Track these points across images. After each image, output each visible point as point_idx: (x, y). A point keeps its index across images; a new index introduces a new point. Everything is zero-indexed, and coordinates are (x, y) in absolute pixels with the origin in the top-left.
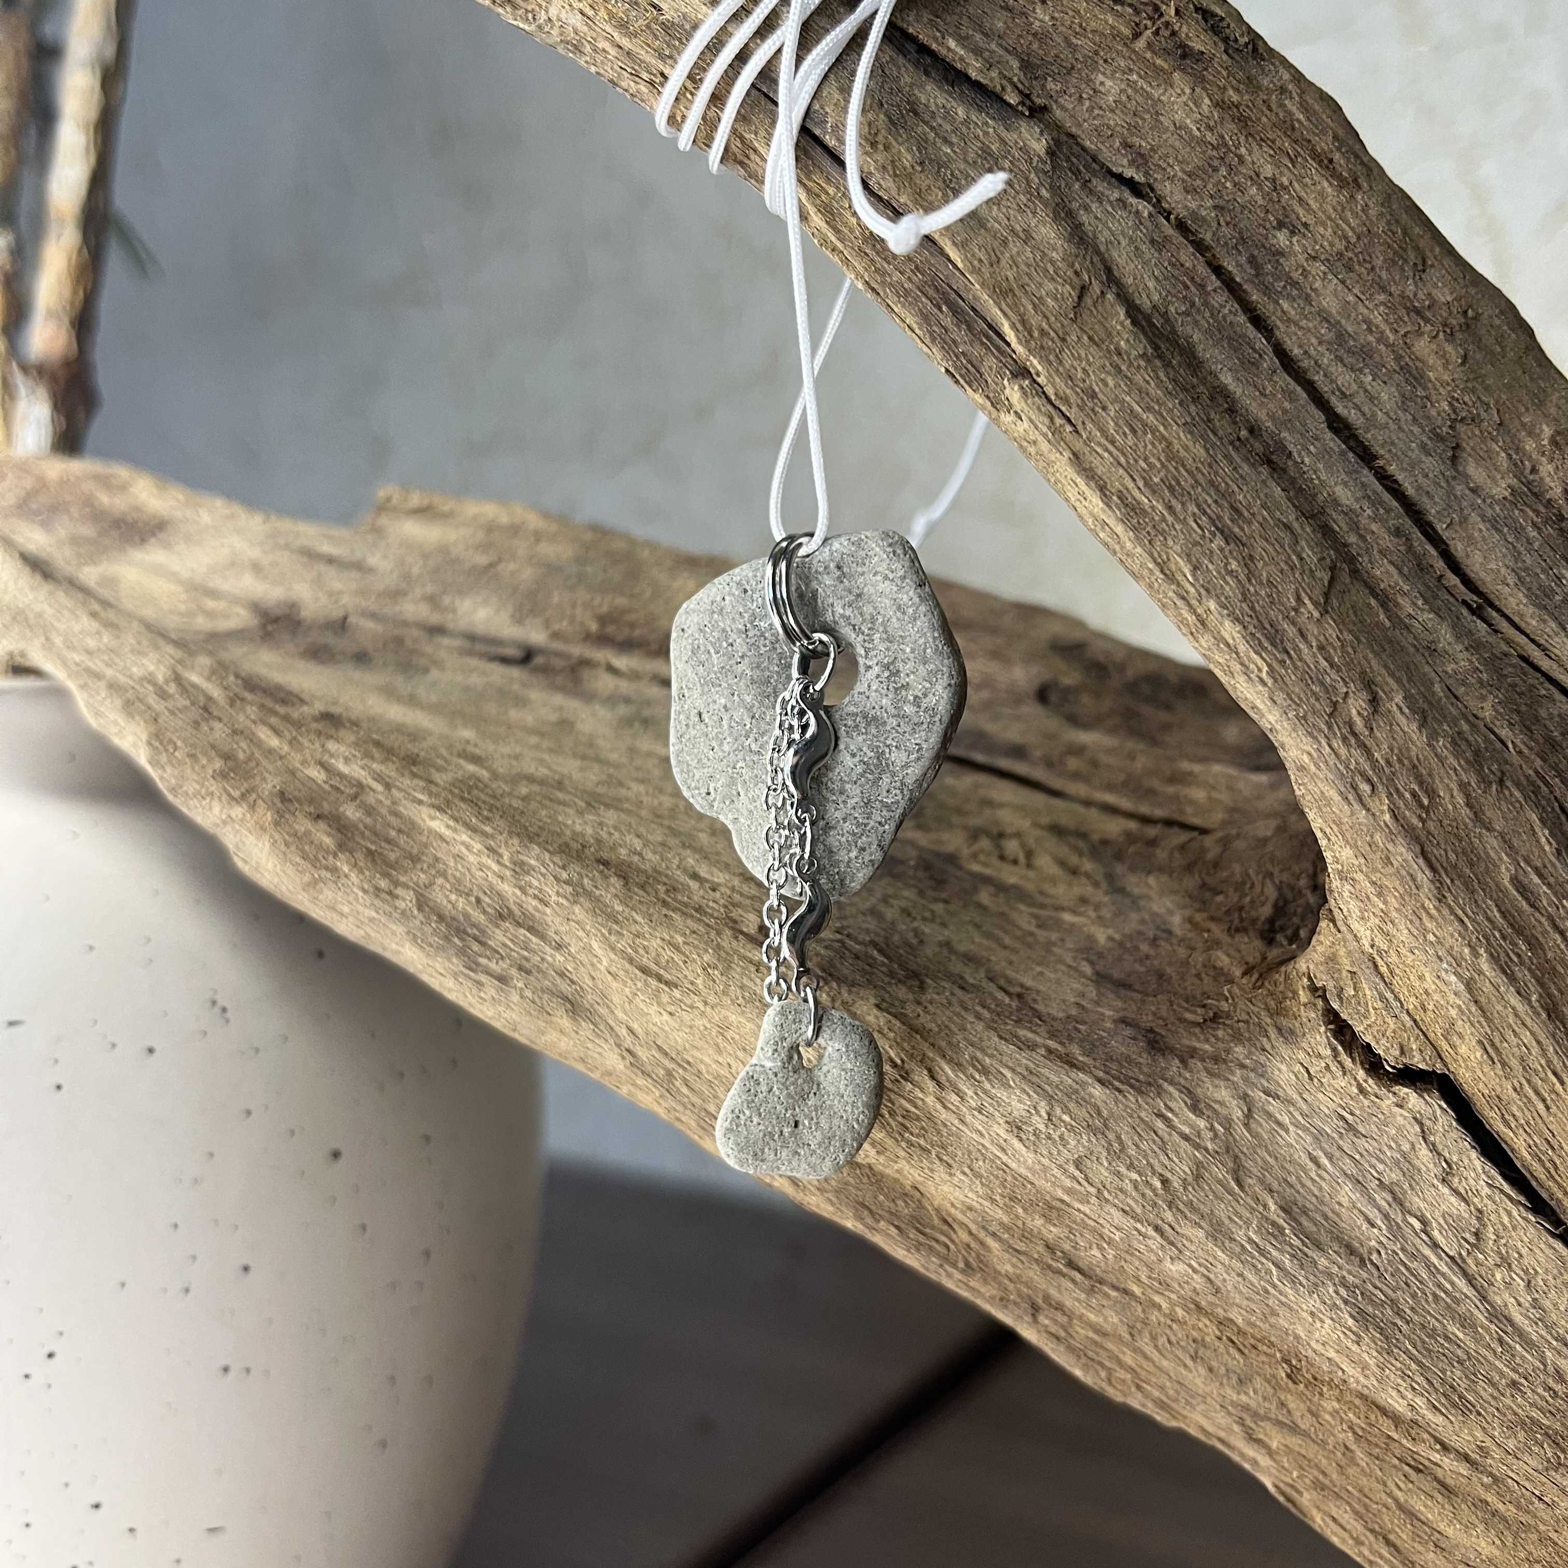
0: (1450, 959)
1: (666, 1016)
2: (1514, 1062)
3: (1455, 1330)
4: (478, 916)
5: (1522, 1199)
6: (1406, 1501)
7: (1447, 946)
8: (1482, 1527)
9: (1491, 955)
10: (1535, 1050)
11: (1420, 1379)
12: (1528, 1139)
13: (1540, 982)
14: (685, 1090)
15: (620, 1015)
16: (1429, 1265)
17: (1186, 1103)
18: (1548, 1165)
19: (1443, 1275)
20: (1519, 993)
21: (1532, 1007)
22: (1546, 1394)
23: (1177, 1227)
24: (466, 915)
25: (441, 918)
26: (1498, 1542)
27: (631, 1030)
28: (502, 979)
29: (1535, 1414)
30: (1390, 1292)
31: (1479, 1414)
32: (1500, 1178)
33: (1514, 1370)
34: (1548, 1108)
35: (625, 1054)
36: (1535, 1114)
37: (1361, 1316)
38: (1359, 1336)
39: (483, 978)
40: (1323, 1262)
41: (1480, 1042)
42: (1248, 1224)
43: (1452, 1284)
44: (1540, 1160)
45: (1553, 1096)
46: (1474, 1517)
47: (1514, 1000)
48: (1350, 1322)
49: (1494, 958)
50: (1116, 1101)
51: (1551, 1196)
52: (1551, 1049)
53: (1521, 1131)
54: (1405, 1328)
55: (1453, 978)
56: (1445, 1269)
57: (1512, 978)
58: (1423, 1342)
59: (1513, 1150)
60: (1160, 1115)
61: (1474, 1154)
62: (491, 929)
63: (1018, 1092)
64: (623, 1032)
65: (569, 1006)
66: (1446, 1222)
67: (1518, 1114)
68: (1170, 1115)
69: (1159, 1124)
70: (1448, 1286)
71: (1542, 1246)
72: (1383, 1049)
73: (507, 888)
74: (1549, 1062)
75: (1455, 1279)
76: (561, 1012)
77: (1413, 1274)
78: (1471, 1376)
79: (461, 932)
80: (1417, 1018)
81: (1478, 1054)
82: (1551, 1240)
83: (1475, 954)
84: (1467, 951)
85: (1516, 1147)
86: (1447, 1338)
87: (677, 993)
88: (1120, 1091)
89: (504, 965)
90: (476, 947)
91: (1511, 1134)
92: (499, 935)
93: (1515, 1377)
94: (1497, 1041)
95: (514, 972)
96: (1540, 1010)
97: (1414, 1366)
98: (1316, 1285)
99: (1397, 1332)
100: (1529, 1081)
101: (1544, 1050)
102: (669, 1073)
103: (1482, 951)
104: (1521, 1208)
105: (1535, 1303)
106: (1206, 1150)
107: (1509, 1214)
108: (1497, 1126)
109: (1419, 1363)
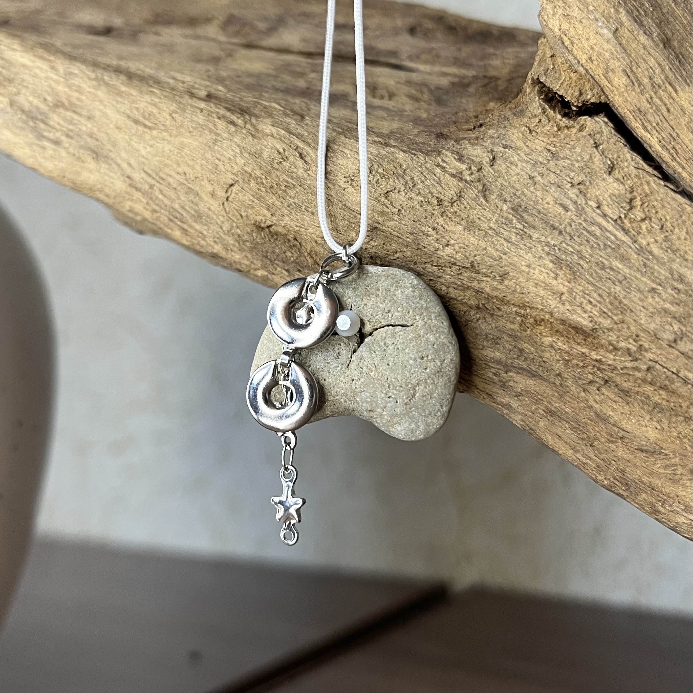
0: (603, 19)
1: (149, 149)
2: (646, 81)
3: (617, 264)
4: (43, 107)
5: (655, 173)
6: (601, 411)
7: (601, 11)
8: (648, 417)
9: (628, 11)
10: (658, 71)
11: (595, 295)
12: (658, 136)
13: (659, 25)
14: (161, 196)
15: (124, 155)
16: (601, 227)
17: (455, 158)
18: (672, 151)
19: (610, 232)
20: (645, 33)
21: (654, 41)
22: (673, 292)
23: (446, 226)
24: (38, 108)
25: (23, 111)
26: (659, 427)
27: (130, 164)
28: (57, 143)
29: (667, 306)
30: (577, 247)
31: (632, 311)
32: (642, 162)
33: (653, 281)
34: (669, 111)
35: (127, 179)
36: (662, 117)
37: (558, 261)
38: (557, 275)
39: (46, 144)
40: (535, 236)
41: (624, 71)
42: (489, 220)
43: (615, 236)
44: (667, 149)
45: (671, 101)
46: (642, 412)
47: (643, 38)
48: (551, 265)
49: (630, 13)
50: (412, 159)
51: (675, 171)
52: (667, 67)
53: (655, 132)
54: (585, 266)
55: (605, 31)
56: (610, 228)
57: (641, 25)
58: (597, 273)
59: (650, 147)
60: (438, 165)
61: (626, 150)
62: (51, 115)
63: (352, 160)
64: (125, 165)
65: (94, 155)
66: (611, 200)
67: (651, 119)
68: (444, 165)
69: (438, 170)
70: (613, 238)
71: (669, 200)
72: (570, 96)
73: (61, 88)
74: (667, 77)
75: (617, 233)
76: (89, 159)
77: (591, 235)
78: (628, 289)
79: (34, 118)
80: (588, 68)
81: (624, 79)
82: (674, 195)
83: (617, 12)
84: (612, 10)
85: (652, 144)
86: (611, 269)
87: (155, 133)
88: (415, 155)
89: (58, 134)
90: (42, 126)
91: (649, 136)
92: (55, 117)
93: (654, 286)
94: (634, 69)
95: (63, 138)
96: (659, 42)
97: (591, 288)
98: (530, 248)
99: (580, 269)
100: (656, 93)
101: (663, 70)
102: (151, 187)
103: (621, 10)
104: (656, 178)
105: (666, 239)
106: (466, 181)
107: (648, 183)
108: (640, 132)
109: (594, 285)
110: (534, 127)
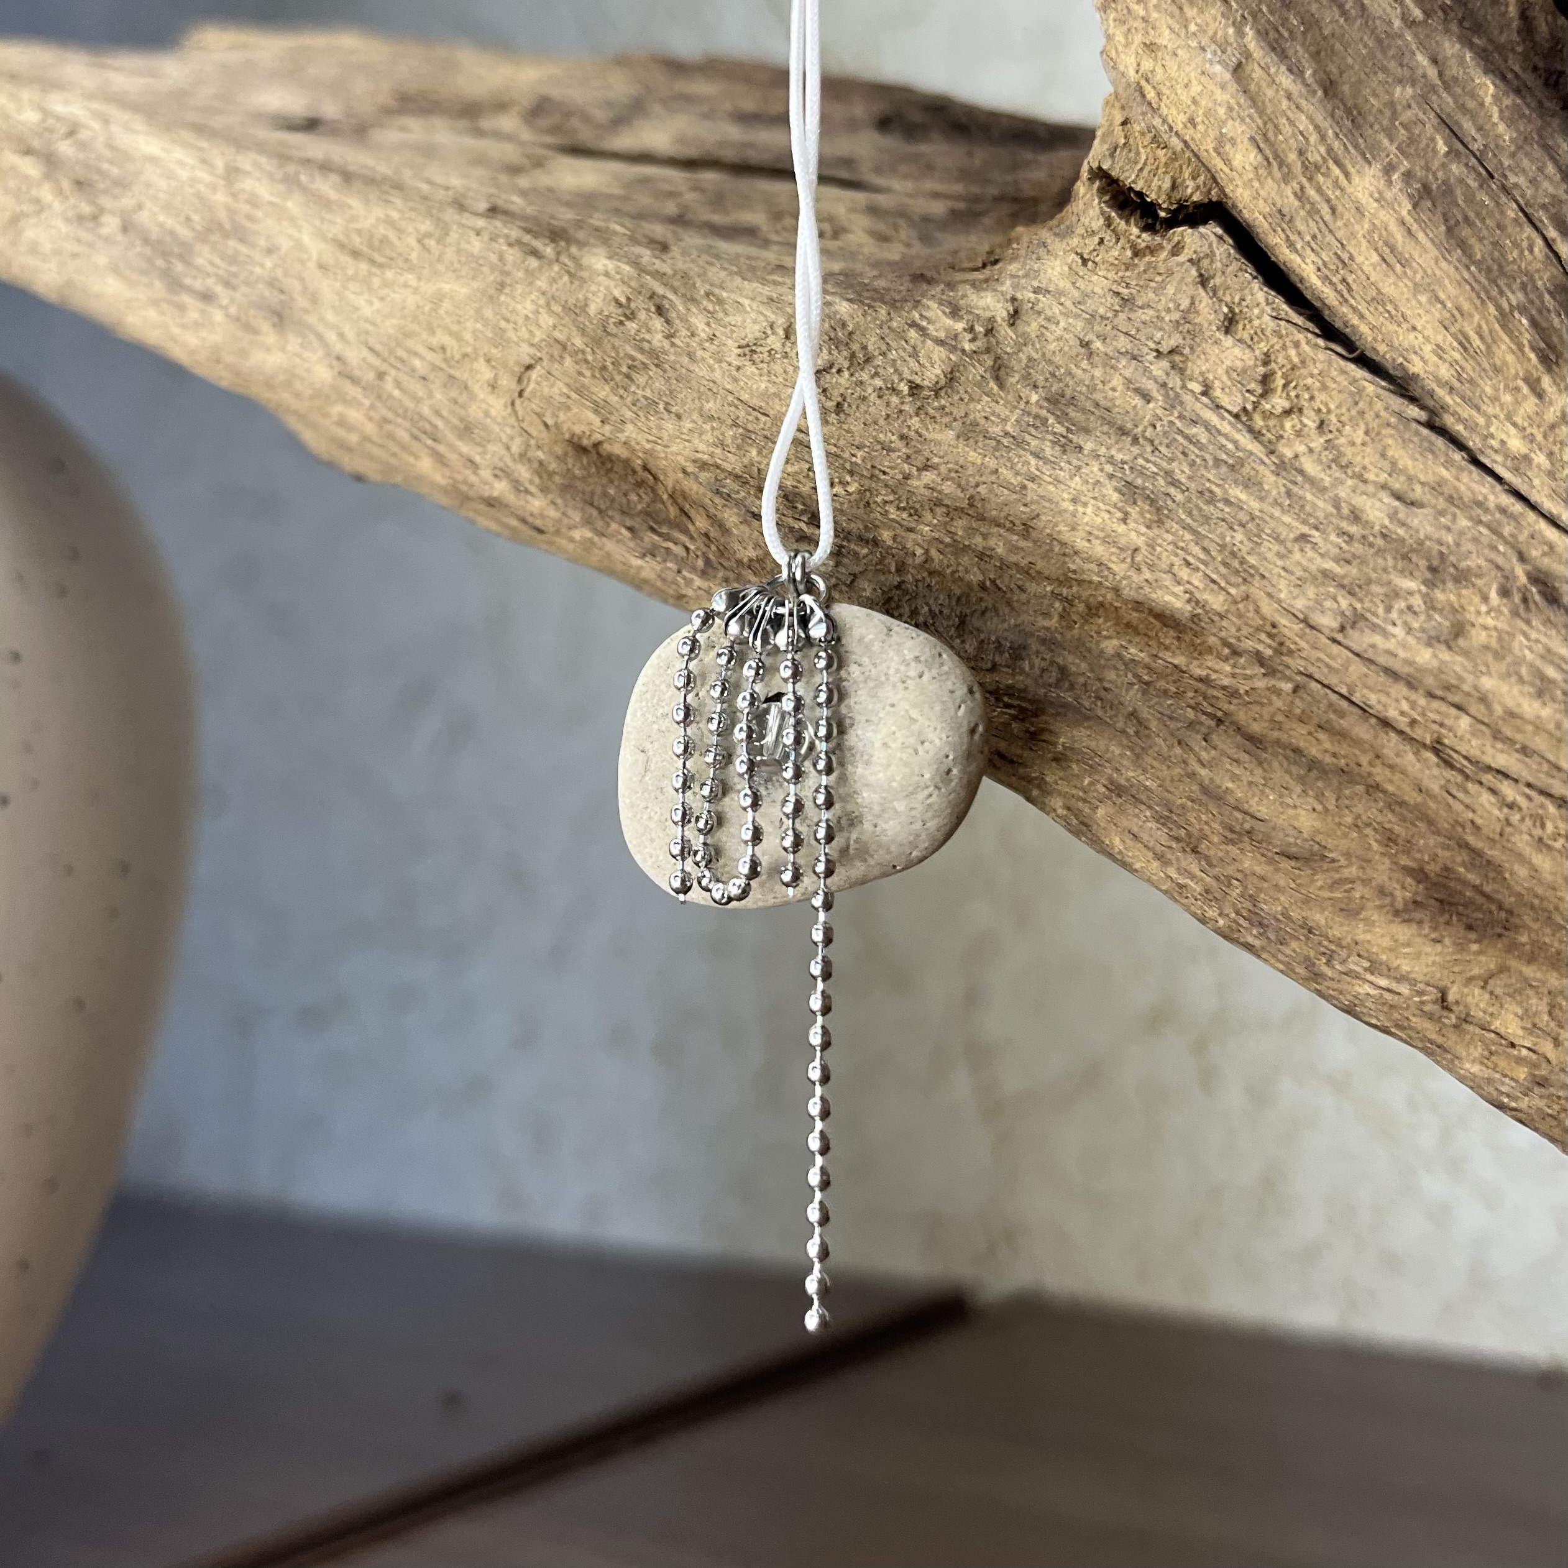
0: (1214, 47)
1: (377, 304)
2: (1292, 157)
3: (1237, 493)
4: (184, 232)
5: (1310, 326)
6: (1212, 780)
7: (1211, 33)
8: (1298, 789)
9: (1258, 32)
10: (1313, 138)
11: (1196, 550)
12: (1316, 259)
13: (1316, 56)
14: (396, 393)
15: (330, 316)
16: (1207, 426)
17: (944, 313)
18: (1340, 287)
19: (1226, 436)
20: (1290, 70)
21: (1308, 85)
22: (1340, 540)
23: (924, 432)
24: (172, 233)
25: (146, 241)
26: (1319, 808)
27: (341, 336)
28: (207, 297)
29: (1329, 565)
30: (1164, 464)
31: (1263, 577)
32: (1285, 307)
33: (1304, 522)
34: (1333, 211)
35: (335, 363)
36: (1322, 225)
37: (1130, 492)
38: (1126, 514)
39: (186, 299)
40: (1088, 446)
41: (1252, 139)
42: (1005, 421)
43: (1235, 443)
44: (1331, 283)
45: (1338, 193)
46: (1287, 778)
47: (1286, 80)
48: (1115, 497)
49: (1262, 34)
50: (865, 314)
51: (1346, 324)
52: (1330, 132)
53: (1308, 250)
54: (1179, 497)
55: (1218, 68)
56: (1225, 427)
57: (1283, 56)
58: (1200, 510)
59: (1302, 280)
60: (913, 324)
61: (1256, 285)
62: (198, 247)
63: (753, 315)
64: (332, 337)
65: (276, 320)
66: (1230, 378)
67: (1302, 227)
68: (924, 324)
69: (913, 334)
70: (1230, 446)
71: (1334, 373)
72: (1156, 190)
73: (220, 198)
74: (1330, 150)
75: (1238, 437)
76: (266, 327)
77: (1191, 442)
78: (1255, 536)
79: (165, 254)
80: (1187, 138)
81: (1252, 156)
82: (1342, 363)
83: (1240, 33)
84: (1231, 31)
85: (1305, 275)
86: (1227, 502)
87: (389, 274)
88: (870, 307)
89: (210, 281)
90: (179, 267)
91: (1299, 260)
92: (206, 250)
93: (1305, 529)
94: (1271, 135)
95: (219, 289)
96: (1315, 86)
97: (1188, 536)
98: (1079, 468)
99: (1169, 502)
100: (1310, 179)
101: (1323, 138)
102: (381, 375)
103: (1247, 29)
104: (1310, 336)
105: (1329, 445)
106: (963, 351)
107: (1297, 345)
108: (1284, 254)
109: (1194, 532)
110: (1090, 253)
